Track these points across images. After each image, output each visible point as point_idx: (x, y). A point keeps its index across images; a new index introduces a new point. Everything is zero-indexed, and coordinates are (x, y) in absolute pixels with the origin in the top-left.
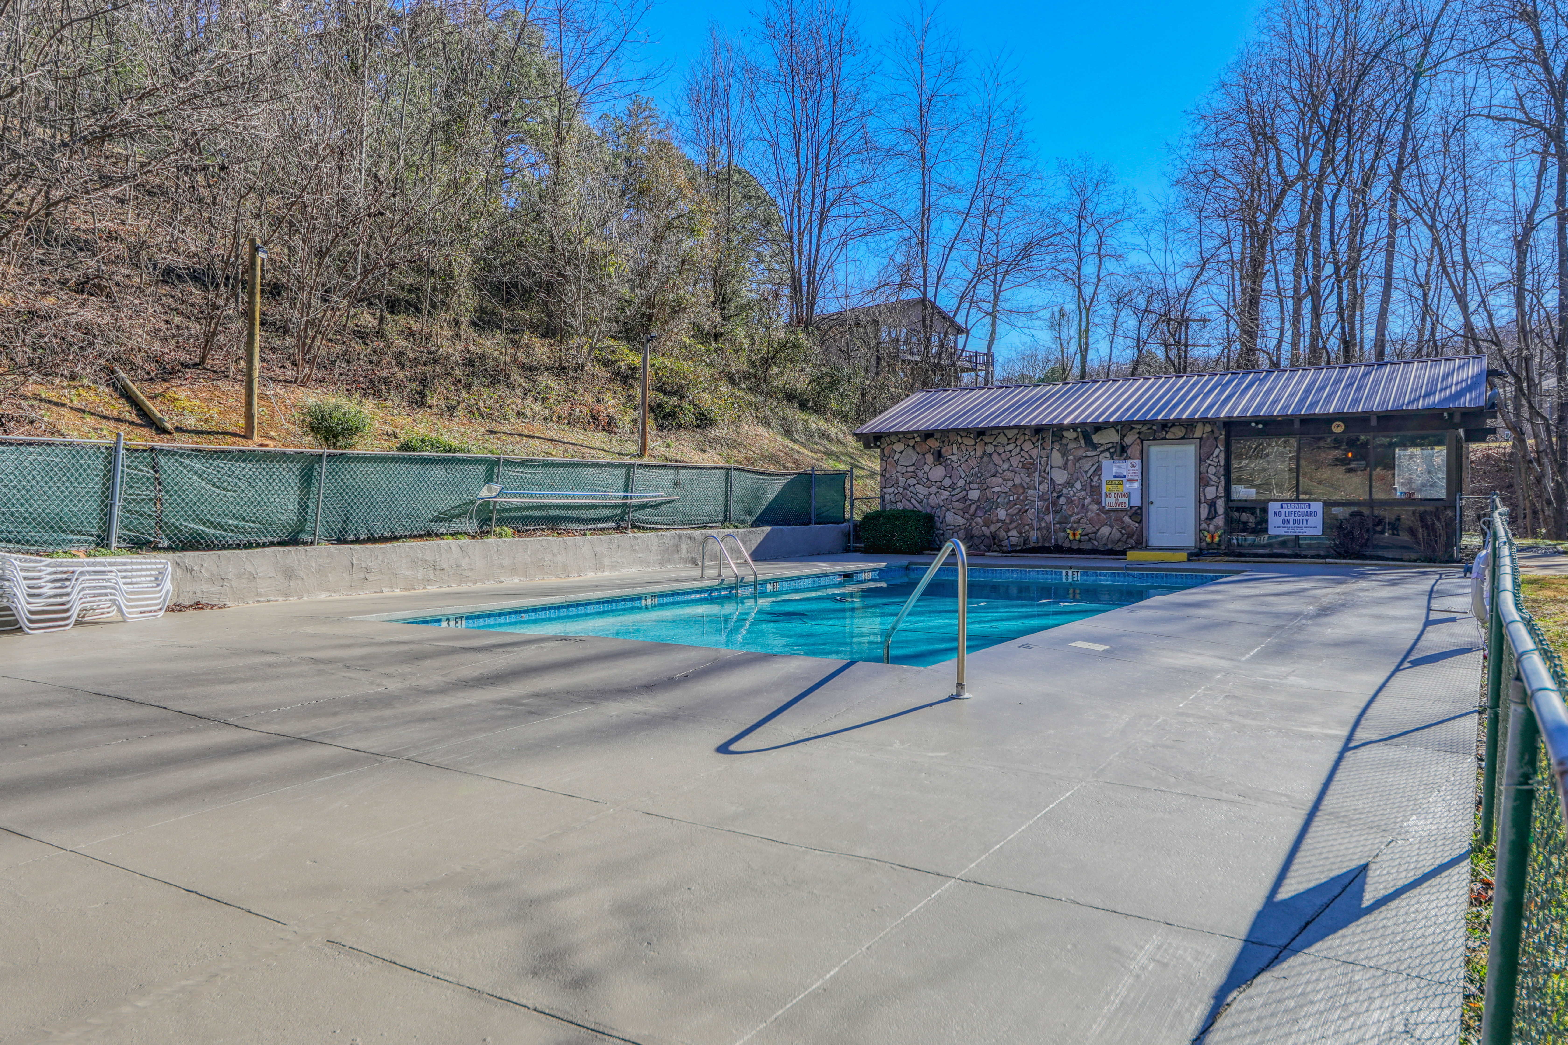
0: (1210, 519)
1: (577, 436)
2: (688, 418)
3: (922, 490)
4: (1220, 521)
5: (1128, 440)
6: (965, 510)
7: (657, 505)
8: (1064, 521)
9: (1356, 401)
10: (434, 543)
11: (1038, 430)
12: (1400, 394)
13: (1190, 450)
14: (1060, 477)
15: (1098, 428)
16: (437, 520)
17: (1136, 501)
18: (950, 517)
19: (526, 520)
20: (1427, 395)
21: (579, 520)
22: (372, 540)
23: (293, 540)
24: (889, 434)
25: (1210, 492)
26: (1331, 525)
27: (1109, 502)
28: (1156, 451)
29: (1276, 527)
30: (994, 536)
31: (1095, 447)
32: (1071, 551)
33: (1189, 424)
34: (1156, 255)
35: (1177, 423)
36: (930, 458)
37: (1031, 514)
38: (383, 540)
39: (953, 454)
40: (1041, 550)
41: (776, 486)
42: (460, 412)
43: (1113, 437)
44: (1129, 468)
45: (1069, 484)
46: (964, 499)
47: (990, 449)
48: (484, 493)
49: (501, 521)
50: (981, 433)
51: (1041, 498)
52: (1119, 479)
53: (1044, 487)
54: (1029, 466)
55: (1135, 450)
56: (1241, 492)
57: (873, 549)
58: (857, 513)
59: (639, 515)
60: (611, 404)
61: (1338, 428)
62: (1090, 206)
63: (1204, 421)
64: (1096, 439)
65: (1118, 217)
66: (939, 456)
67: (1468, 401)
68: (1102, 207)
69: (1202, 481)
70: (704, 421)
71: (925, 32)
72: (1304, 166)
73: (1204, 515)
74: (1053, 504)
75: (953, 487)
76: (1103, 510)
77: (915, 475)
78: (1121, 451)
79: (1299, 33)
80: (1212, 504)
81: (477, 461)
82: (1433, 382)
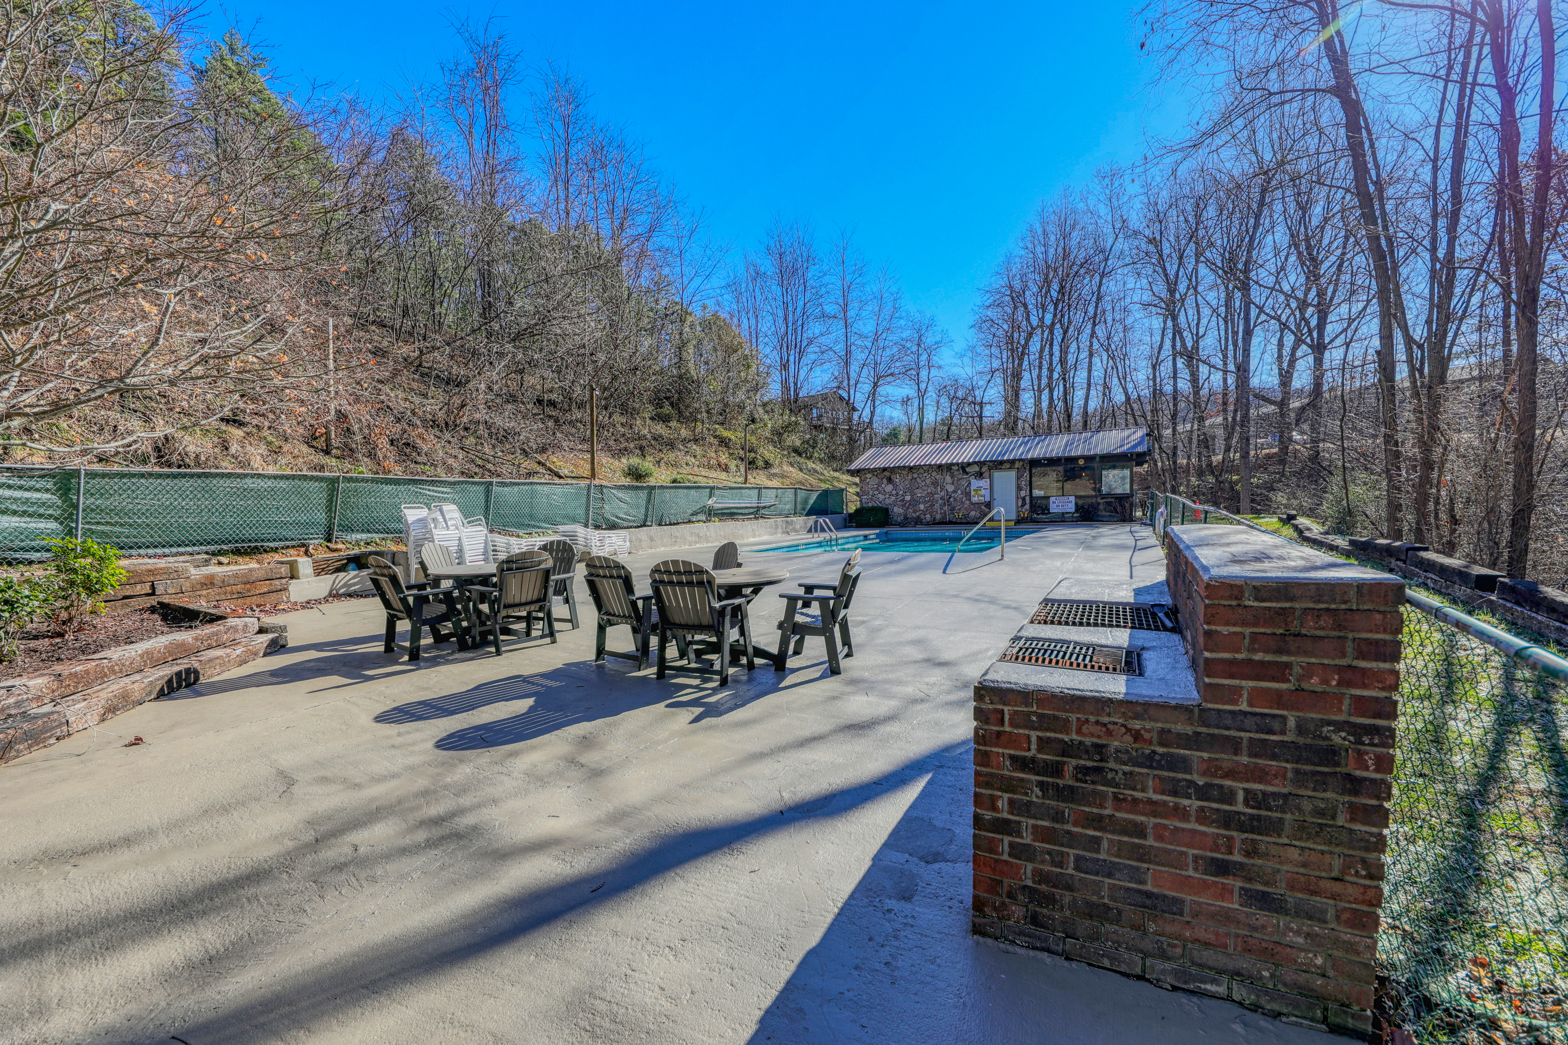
0: (1023, 506)
1: (713, 474)
2: (760, 463)
3: (881, 497)
4: (1027, 507)
5: (983, 470)
6: (903, 506)
7: (769, 507)
8: (953, 509)
9: (1090, 450)
10: (692, 525)
11: (940, 467)
12: (1109, 446)
13: (1013, 474)
14: (950, 488)
15: (969, 464)
16: (692, 515)
17: (988, 499)
18: (896, 509)
19: (723, 514)
20: (1121, 446)
21: (742, 514)
22: (671, 524)
23: (644, 525)
24: (864, 469)
25: (1023, 494)
26: (1078, 508)
27: (975, 499)
28: (997, 474)
29: (1053, 508)
30: (918, 517)
31: (967, 473)
32: (956, 523)
33: (1012, 462)
34: (967, 369)
35: (1008, 461)
36: (885, 481)
37: (937, 506)
38: (674, 524)
39: (897, 479)
40: (942, 523)
41: (814, 497)
42: (662, 464)
43: (976, 468)
44: (984, 483)
45: (955, 492)
46: (903, 500)
47: (915, 476)
48: (710, 502)
49: (716, 515)
50: (911, 468)
51: (942, 498)
52: (979, 488)
53: (942, 493)
54: (935, 484)
55: (986, 474)
56: (1037, 493)
57: (860, 526)
58: (852, 508)
59: (762, 511)
60: (724, 458)
61: (1081, 462)
62: (923, 339)
63: (1020, 460)
64: (968, 470)
65: (938, 344)
66: (890, 480)
67: (1139, 449)
68: (929, 339)
69: (1019, 488)
70: (767, 465)
71: (845, 249)
72: (1042, 320)
73: (1020, 504)
74: (947, 500)
75: (897, 494)
76: (972, 503)
77: (877, 489)
78: (980, 475)
79: (1040, 249)
80: (1024, 499)
81: (706, 487)
82: (1123, 440)
